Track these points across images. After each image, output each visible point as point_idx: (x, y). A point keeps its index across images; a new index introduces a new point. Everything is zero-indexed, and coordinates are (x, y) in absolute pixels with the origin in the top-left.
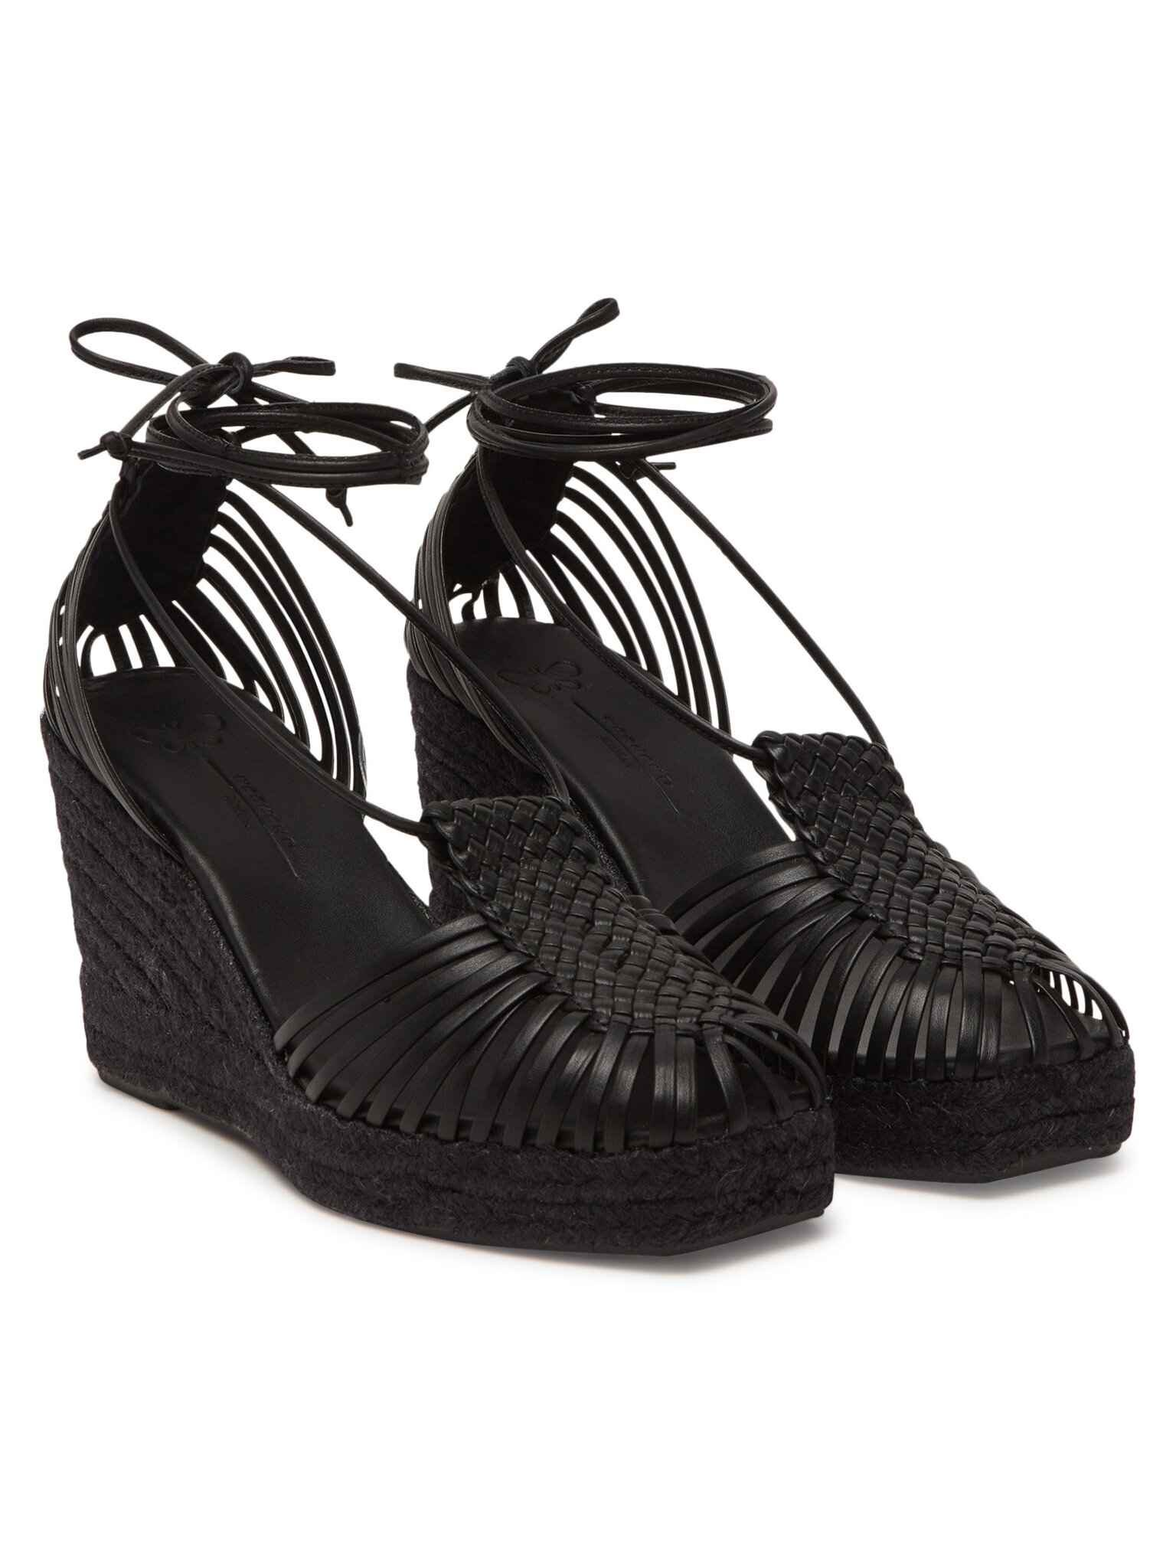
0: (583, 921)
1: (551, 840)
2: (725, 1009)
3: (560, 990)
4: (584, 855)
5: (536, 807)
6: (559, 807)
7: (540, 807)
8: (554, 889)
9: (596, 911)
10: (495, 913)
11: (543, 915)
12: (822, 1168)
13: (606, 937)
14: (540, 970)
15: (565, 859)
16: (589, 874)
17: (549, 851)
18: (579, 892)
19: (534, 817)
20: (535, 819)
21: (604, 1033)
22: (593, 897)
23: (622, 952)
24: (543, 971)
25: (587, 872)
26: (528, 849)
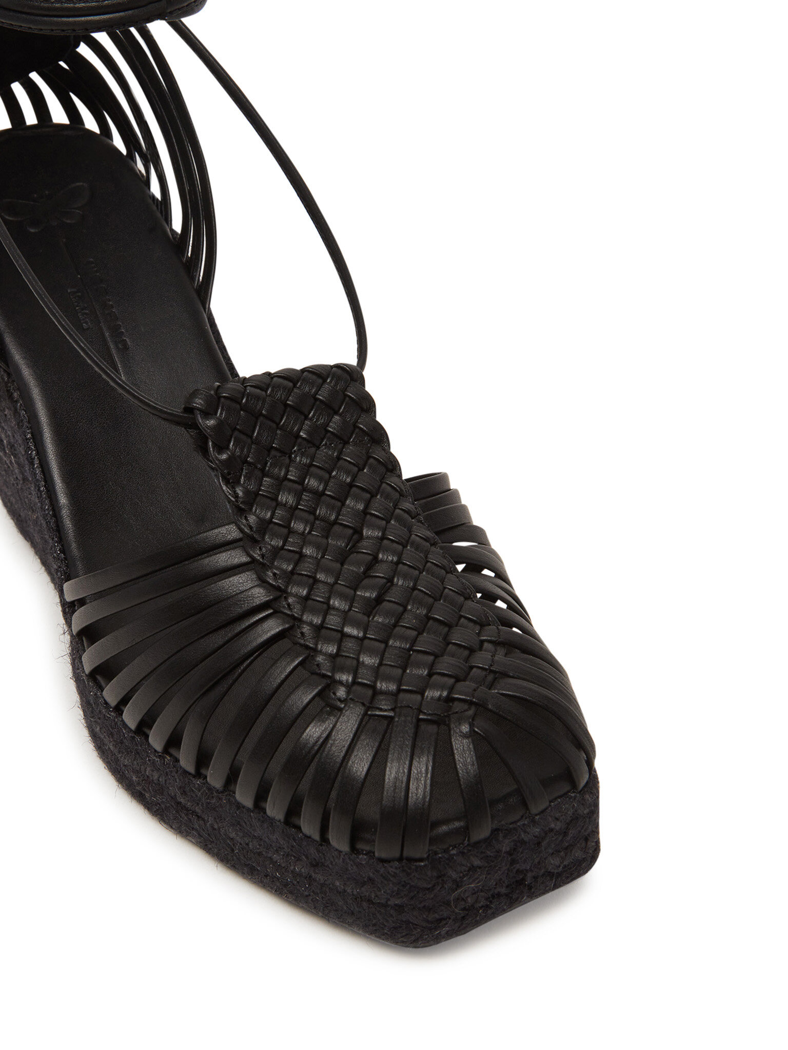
0: (350, 531)
1: (333, 420)
2: (484, 673)
3: (302, 642)
4: (368, 435)
5: (320, 381)
6: (348, 377)
7: (325, 381)
8: (325, 489)
9: (368, 516)
10: (251, 528)
11: (306, 526)
12: (584, 844)
13: (371, 557)
14: (286, 611)
15: (346, 443)
16: (371, 460)
17: (329, 434)
18: (354, 489)
19: (316, 393)
20: (318, 396)
21: (341, 710)
22: (368, 496)
23: (385, 581)
24: (289, 613)
25: (369, 457)
26: (304, 436)
